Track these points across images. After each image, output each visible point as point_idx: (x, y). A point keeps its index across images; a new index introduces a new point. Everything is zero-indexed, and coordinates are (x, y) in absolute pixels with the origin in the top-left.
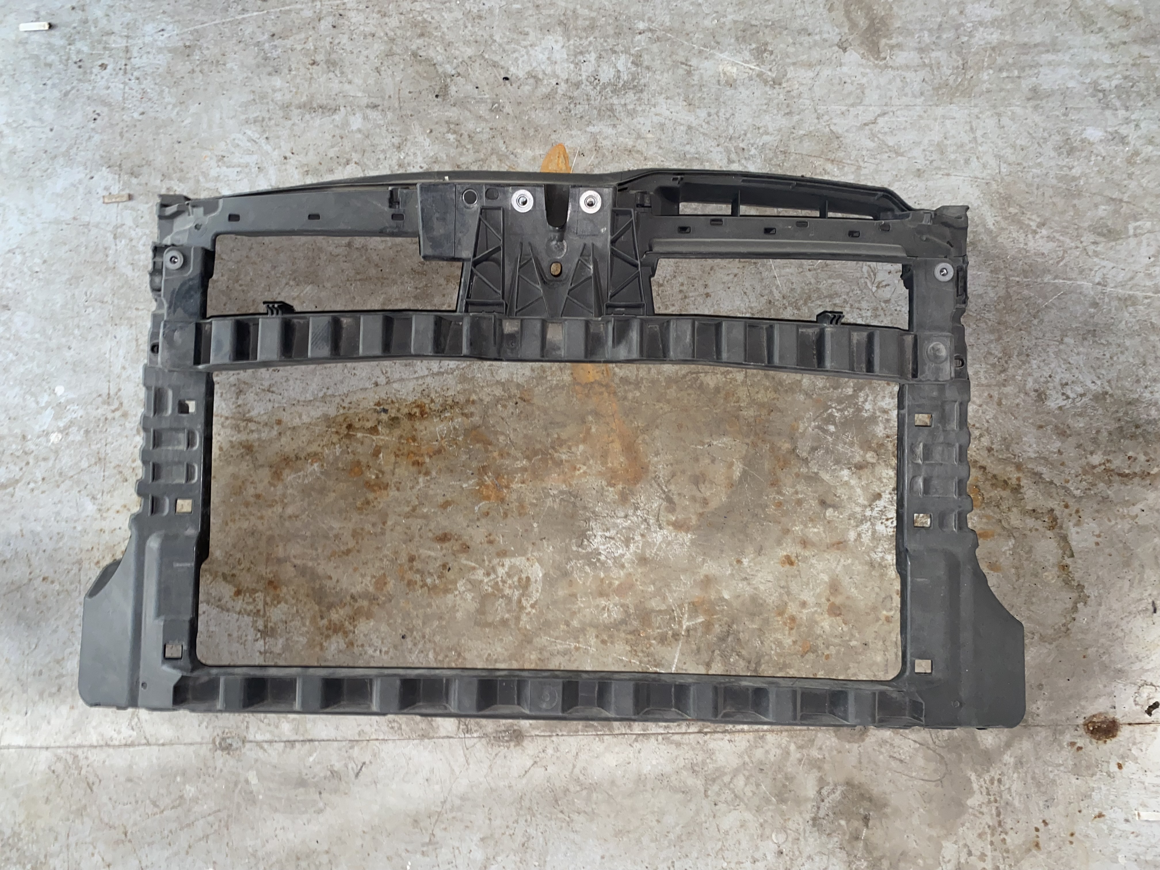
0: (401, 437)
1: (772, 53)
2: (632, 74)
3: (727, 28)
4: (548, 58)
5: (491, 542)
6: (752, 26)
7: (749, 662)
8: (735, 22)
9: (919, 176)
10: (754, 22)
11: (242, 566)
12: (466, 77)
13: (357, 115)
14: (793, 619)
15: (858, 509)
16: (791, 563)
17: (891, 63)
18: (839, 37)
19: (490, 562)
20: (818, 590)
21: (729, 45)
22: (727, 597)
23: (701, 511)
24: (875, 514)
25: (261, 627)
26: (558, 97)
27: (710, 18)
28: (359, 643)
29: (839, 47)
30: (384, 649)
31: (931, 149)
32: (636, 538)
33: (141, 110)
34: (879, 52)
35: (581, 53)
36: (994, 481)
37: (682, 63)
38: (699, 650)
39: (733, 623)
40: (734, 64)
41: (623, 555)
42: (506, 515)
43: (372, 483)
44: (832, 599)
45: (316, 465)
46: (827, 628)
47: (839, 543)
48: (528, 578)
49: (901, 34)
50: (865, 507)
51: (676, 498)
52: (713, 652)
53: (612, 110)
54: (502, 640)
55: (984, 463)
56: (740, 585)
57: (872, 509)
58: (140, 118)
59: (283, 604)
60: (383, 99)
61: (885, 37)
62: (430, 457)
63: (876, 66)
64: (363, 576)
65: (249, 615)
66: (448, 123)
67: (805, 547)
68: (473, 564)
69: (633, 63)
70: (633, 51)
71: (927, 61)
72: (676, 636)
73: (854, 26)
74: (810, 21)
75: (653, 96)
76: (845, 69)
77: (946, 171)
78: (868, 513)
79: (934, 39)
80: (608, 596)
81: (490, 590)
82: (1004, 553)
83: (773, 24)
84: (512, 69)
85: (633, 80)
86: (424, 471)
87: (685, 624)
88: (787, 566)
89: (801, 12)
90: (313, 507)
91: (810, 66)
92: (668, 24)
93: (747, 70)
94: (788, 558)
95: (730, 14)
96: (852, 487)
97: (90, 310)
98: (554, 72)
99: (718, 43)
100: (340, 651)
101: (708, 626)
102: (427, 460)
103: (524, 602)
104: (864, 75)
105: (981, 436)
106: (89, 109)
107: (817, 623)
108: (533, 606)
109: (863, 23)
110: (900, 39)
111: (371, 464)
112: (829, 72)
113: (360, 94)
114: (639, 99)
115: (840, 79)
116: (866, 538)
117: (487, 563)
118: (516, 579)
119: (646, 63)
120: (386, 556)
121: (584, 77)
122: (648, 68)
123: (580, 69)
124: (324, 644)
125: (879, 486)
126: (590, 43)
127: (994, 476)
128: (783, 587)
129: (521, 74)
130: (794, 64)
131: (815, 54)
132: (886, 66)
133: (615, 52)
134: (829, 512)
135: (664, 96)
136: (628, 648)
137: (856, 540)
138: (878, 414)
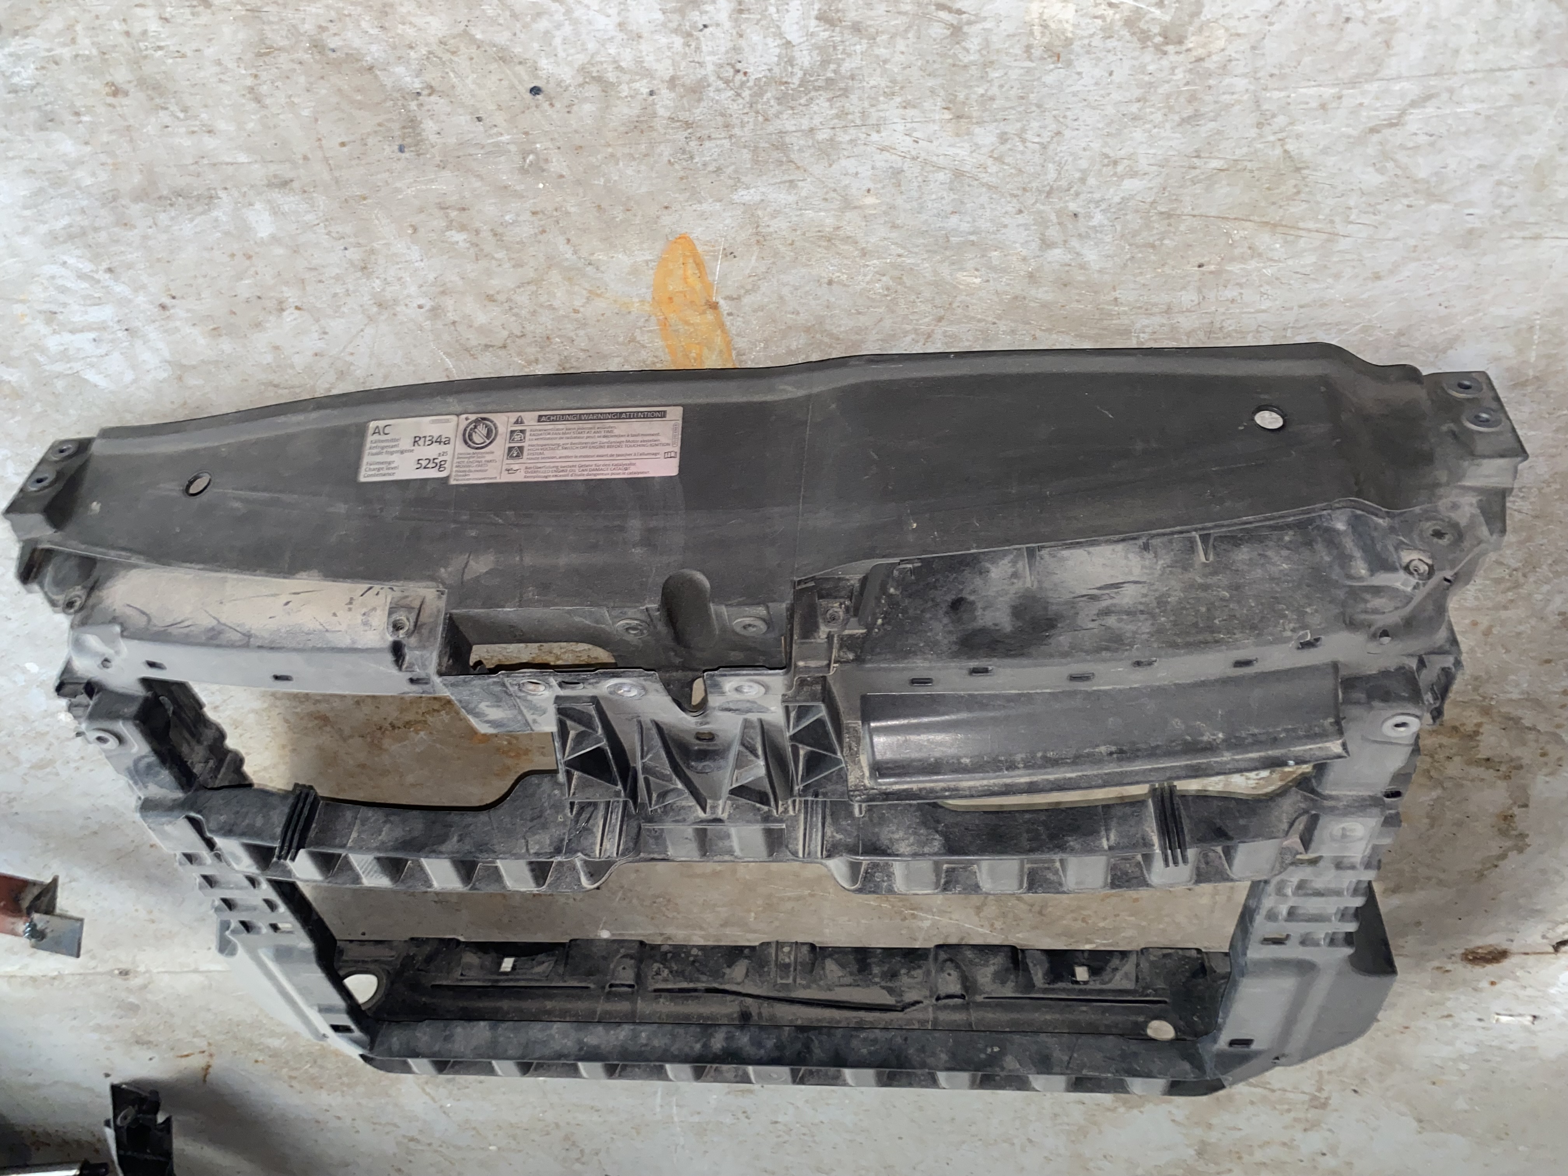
2: (821, 49)
53: (781, 146)
114: (843, 114)
121: (710, 68)
135: (898, 99)
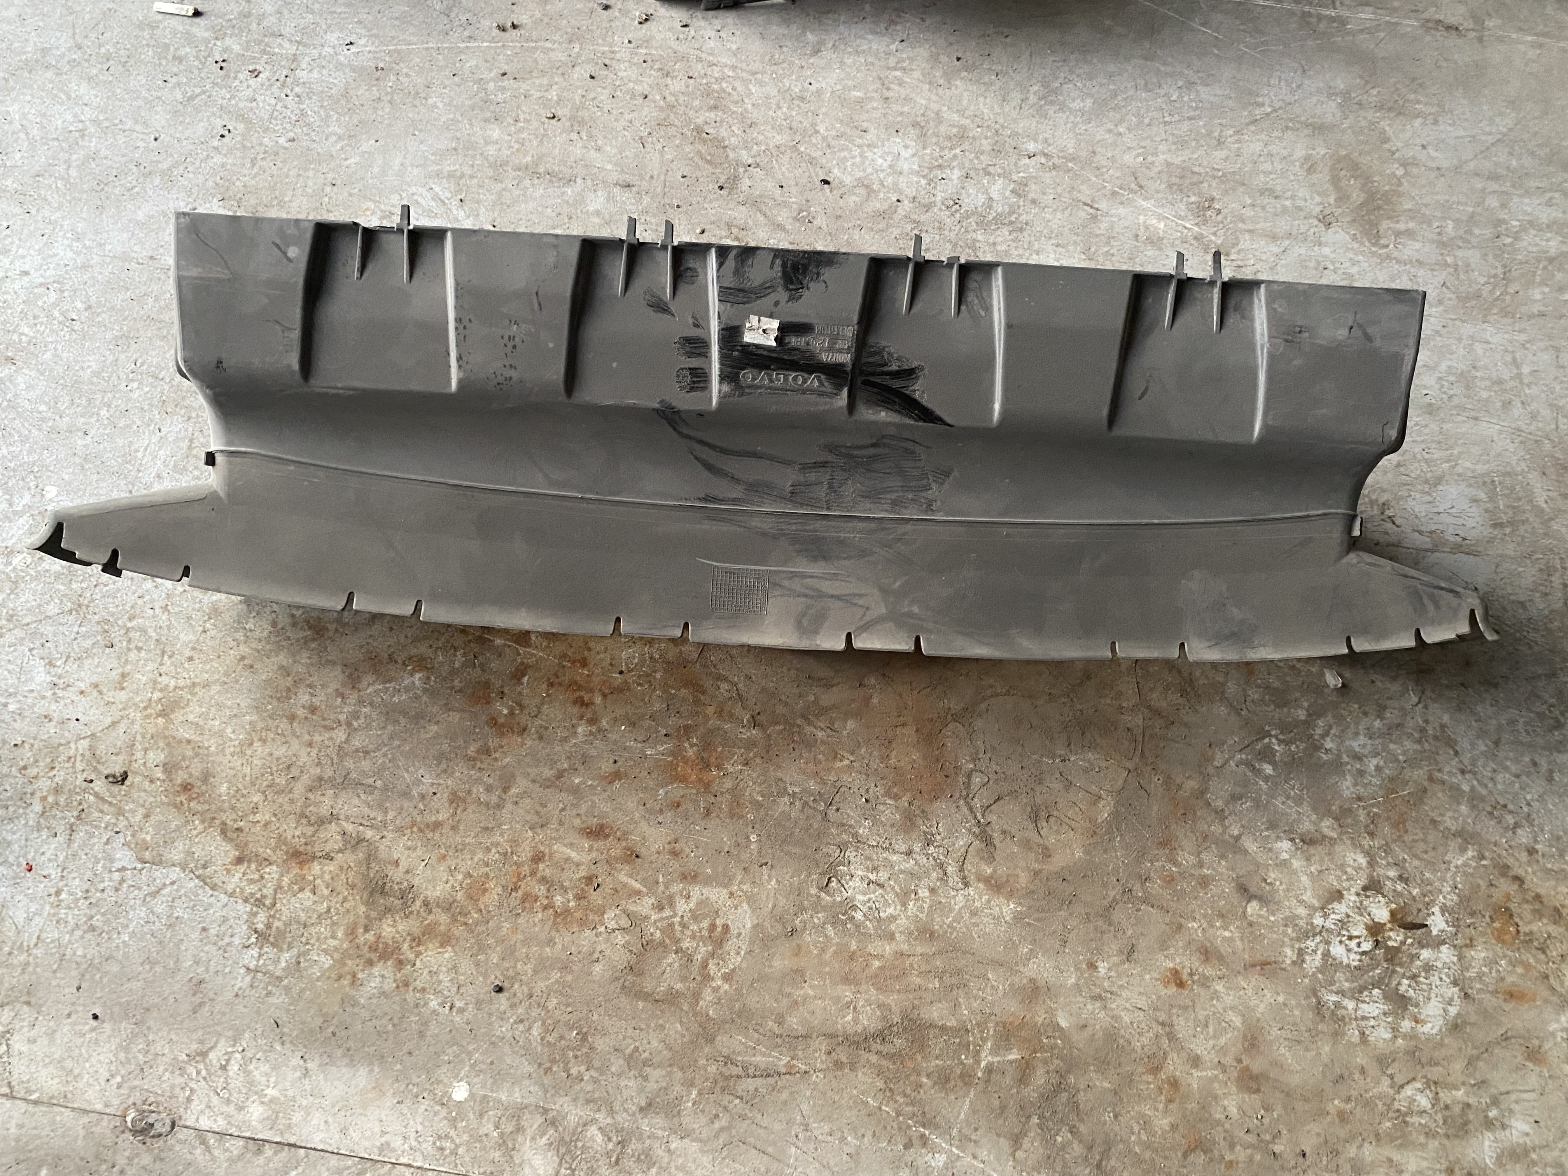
0: (564, 656)
1: (1219, 212)
3: (1157, 170)
4: (891, 166)
5: (675, 854)
6: (1193, 173)
7: (1090, 1148)
8: (1169, 164)
9: (1430, 414)
10: (1196, 169)
11: (258, 817)
12: (769, 171)
13: (599, 193)
14: (1174, 1084)
15: (1302, 911)
16: (1181, 984)
17: (1396, 254)
18: (1321, 208)
19: (667, 888)
20: (1223, 1041)
21: (1158, 192)
22: (1064, 1024)
23: (1037, 866)
24: (1329, 924)
25: (260, 926)
26: (896, 217)
27: (1134, 153)
28: (419, 984)
29: (1319, 220)
30: (458, 1004)
31: (1452, 378)
32: (921, 893)
33: (291, 135)
34: (1378, 236)
35: (940, 167)
36: (1537, 906)
37: (1085, 204)
38: (1003, 1108)
39: (1069, 1072)
40: (1161, 218)
41: (893, 918)
42: (708, 813)
43: (501, 720)
44: (1246, 1061)
45: (418, 676)
46: (1233, 1111)
47: (1264, 964)
48: (726, 927)
49: (1412, 218)
50: (1315, 909)
51: (997, 836)
52: (1029, 1117)
54: (662, 1027)
55: (1520, 872)
56: (1089, 1007)
57: (1326, 916)
58: (287, 145)
59: (307, 893)
60: (642, 178)
61: (1388, 218)
62: (604, 696)
63: (1374, 254)
64: (451, 871)
65: (246, 901)
66: (729, 226)
67: (1207, 960)
68: (638, 886)
69: (1012, 192)
70: (1015, 177)
71: (1449, 260)
72: (967, 1078)
73: (1342, 198)
74: (1279, 181)
75: (1038, 239)
76: (1326, 251)
77: (1473, 414)
78: (1318, 921)
79: (1461, 232)
80: (858, 984)
81: (658, 934)
82: (1553, 1034)
83: (1224, 175)
84: (836, 171)
85: (1011, 213)
86: (588, 716)
87: (987, 1058)
88: (1173, 989)
89: (1267, 167)
90: (397, 743)
91: (1274, 238)
92: (1071, 151)
93: (1180, 228)
94: (1176, 973)
95: (1163, 153)
96: (1295, 872)
97: (135, 385)
98: (896, 184)
99: (1141, 187)
100: (383, 994)
101: (1025, 1070)
102: (598, 700)
103: (712, 968)
104: (1354, 263)
105: (1517, 825)
106: (219, 123)
107: (1216, 1098)
108: (727, 978)
109: (1357, 197)
110: (1411, 225)
111: (506, 690)
112: (1303, 251)
113: (609, 167)
115: (1318, 263)
116: (1313, 962)
117: (661, 888)
118: (705, 924)
119: (1031, 196)
120: (497, 845)
122: (1034, 202)
123: (935, 188)
124: (360, 975)
125: (1339, 878)
126: (955, 156)
127: (1538, 897)
128: (1163, 1024)
129: (848, 180)
130: (1251, 231)
131: (1283, 225)
132: (1388, 257)
133: (989, 174)
134: (1253, 908)
136: (880, 1084)
137: (1294, 963)
138: (1345, 759)
